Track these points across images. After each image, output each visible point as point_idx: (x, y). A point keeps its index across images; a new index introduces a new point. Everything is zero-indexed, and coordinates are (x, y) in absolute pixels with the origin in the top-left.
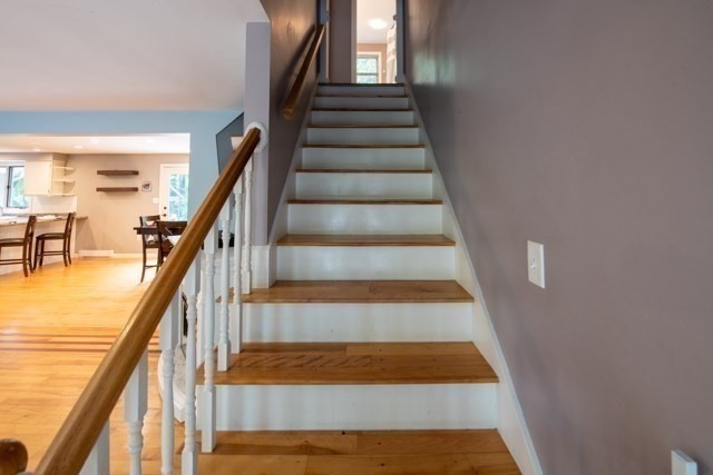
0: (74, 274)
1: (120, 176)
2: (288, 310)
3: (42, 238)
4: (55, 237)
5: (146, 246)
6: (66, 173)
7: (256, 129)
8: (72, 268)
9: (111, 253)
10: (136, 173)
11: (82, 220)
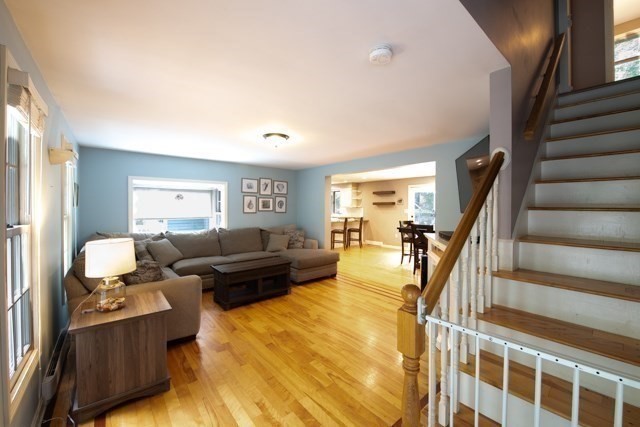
0: (365, 254)
1: (386, 194)
2: (531, 289)
3: (350, 231)
4: (355, 231)
5: (404, 241)
6: (358, 194)
7: (500, 153)
8: (362, 250)
9: (381, 244)
10: (394, 192)
11: (367, 222)
